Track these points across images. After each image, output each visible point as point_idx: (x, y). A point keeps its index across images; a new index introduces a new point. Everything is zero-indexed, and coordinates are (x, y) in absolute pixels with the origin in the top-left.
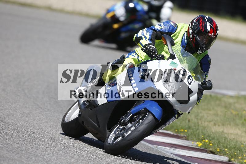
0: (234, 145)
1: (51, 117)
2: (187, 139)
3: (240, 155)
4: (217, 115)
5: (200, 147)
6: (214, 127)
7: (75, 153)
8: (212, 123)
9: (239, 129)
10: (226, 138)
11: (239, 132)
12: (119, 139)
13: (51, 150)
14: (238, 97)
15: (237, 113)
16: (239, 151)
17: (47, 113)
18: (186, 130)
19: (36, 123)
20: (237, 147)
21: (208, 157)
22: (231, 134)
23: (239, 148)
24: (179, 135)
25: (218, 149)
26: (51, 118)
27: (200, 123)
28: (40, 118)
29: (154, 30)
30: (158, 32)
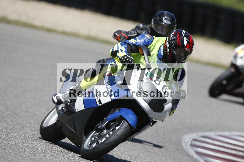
12: (95, 145)
29: (128, 44)
30: (133, 46)
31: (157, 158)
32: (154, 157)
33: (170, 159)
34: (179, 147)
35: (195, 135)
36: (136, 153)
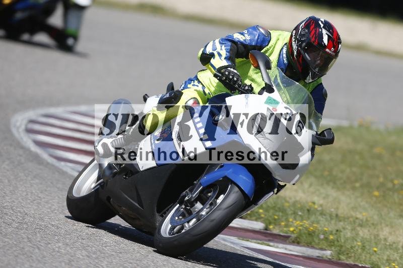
3: (283, 219)
16: (282, 212)
20: (278, 206)
23: (281, 208)
29: (233, 42)
30: (240, 45)
34: (6, 135)
35: (32, 114)
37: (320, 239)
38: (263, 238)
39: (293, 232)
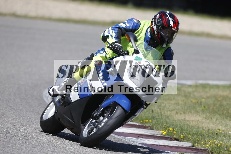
0: (196, 131)
1: (24, 116)
2: (152, 128)
3: (202, 140)
4: (178, 104)
5: (165, 135)
6: (177, 115)
7: (49, 149)
8: (174, 112)
9: (200, 116)
10: (188, 126)
11: (200, 119)
13: (26, 148)
14: (196, 86)
15: (196, 101)
16: (202, 136)
17: (20, 113)
18: (150, 120)
19: (11, 124)
20: (199, 133)
21: (173, 144)
22: (192, 121)
23: (201, 133)
24: (144, 125)
25: (182, 136)
26: (24, 118)
27: (163, 113)
28: (14, 119)
29: (119, 28)
30: (123, 30)
31: (22, 115)
32: (19, 114)
33: (34, 114)
34: (41, 102)
36: (2, 112)
37: (224, 150)
38: (192, 151)
39: (208, 147)
